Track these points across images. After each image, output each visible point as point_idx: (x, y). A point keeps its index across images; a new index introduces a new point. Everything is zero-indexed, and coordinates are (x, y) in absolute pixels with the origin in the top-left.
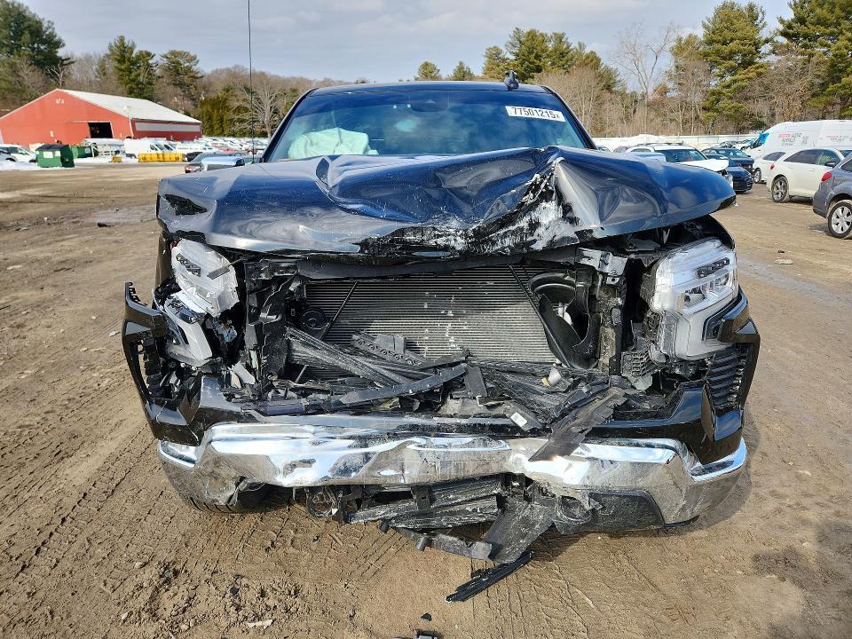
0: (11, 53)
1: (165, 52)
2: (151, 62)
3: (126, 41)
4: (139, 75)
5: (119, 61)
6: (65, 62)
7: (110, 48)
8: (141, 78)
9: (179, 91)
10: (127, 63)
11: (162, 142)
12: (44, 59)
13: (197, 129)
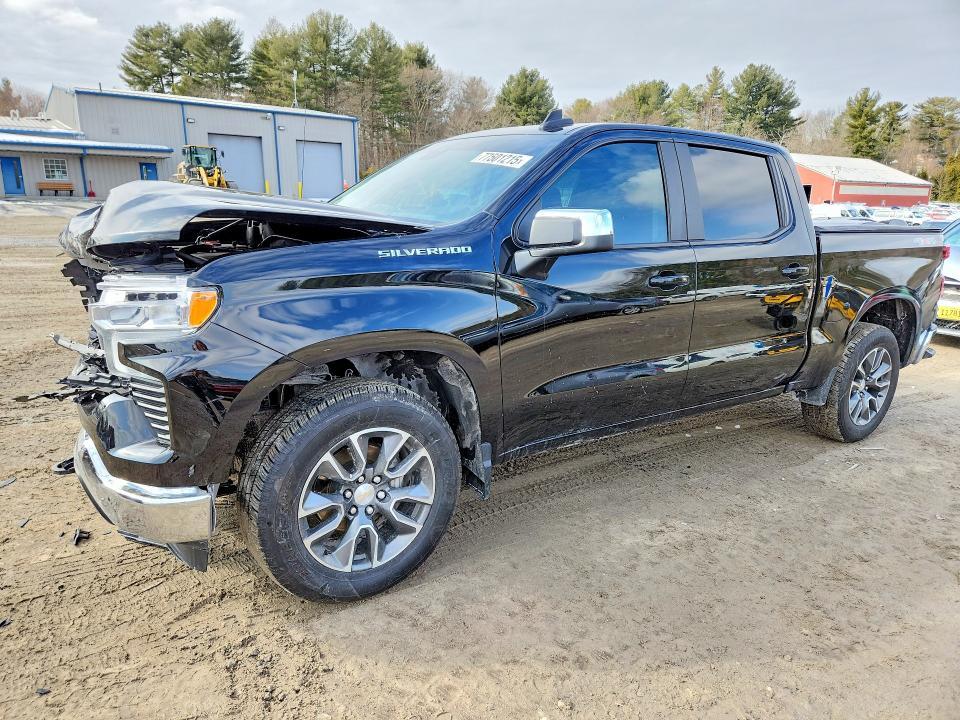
0: (744, 118)
1: (923, 100)
2: (900, 114)
3: (870, 94)
4: (874, 131)
5: (854, 117)
6: (797, 122)
7: (849, 104)
8: (875, 135)
9: (925, 146)
10: (864, 118)
11: (860, 207)
12: (774, 122)
13: (925, 192)
